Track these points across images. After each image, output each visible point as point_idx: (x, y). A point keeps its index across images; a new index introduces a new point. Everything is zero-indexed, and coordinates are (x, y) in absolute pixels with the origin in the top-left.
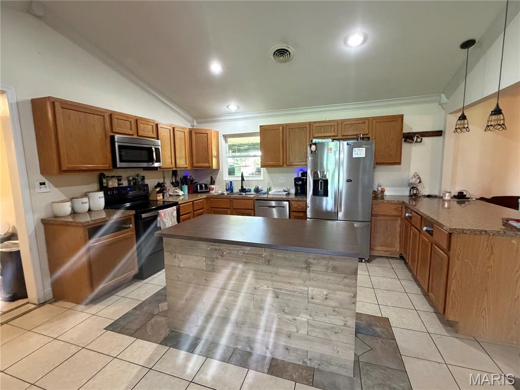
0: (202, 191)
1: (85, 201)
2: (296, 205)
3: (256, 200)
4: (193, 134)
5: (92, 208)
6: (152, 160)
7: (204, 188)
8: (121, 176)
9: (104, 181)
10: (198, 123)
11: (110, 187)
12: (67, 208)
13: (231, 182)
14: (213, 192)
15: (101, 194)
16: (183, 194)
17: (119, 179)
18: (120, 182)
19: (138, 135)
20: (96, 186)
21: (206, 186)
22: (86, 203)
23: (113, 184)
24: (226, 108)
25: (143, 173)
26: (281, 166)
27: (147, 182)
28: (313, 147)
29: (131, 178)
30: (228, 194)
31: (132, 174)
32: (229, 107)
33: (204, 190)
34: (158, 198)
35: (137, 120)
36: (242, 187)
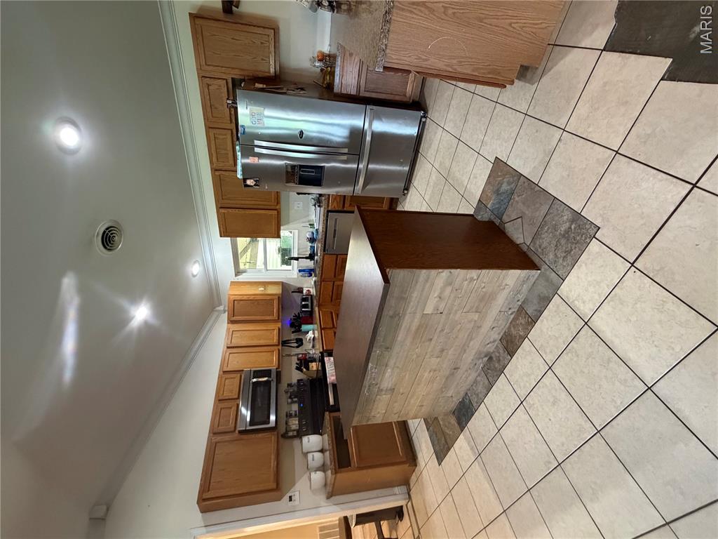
0: (310, 304)
1: (312, 457)
2: (335, 204)
3: (324, 251)
4: (235, 318)
5: (319, 448)
6: (268, 383)
7: (307, 303)
8: (287, 413)
9: (291, 434)
10: (220, 304)
11: (298, 428)
12: (317, 477)
13: (300, 271)
14: (313, 291)
15: (305, 439)
16: (311, 332)
17: (289, 416)
18: (293, 414)
19: (238, 398)
20: (296, 442)
21: (304, 300)
22: (313, 456)
23: (294, 423)
24: (197, 278)
25: (284, 386)
26: (279, 213)
27: (294, 381)
28: (249, 182)
29: (290, 400)
30: (315, 276)
31: (284, 399)
32: (195, 273)
33: (309, 303)
34: (315, 368)
35: (219, 400)
36: (306, 258)
